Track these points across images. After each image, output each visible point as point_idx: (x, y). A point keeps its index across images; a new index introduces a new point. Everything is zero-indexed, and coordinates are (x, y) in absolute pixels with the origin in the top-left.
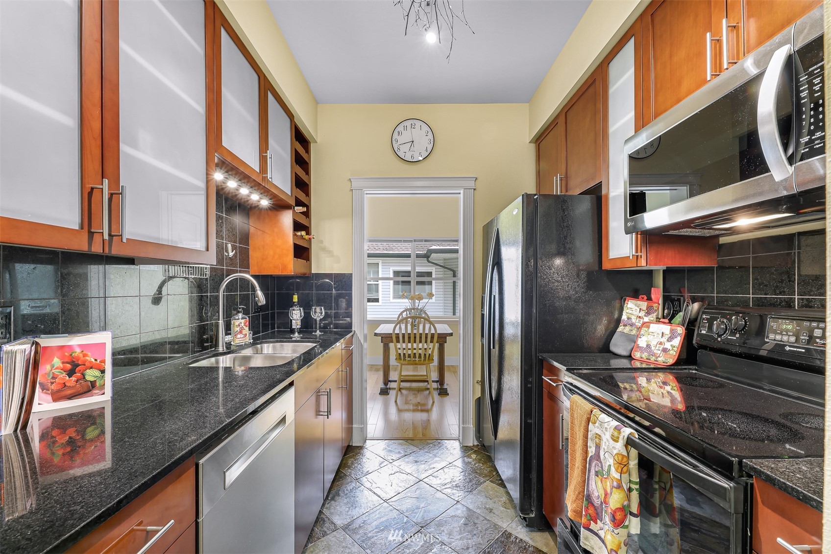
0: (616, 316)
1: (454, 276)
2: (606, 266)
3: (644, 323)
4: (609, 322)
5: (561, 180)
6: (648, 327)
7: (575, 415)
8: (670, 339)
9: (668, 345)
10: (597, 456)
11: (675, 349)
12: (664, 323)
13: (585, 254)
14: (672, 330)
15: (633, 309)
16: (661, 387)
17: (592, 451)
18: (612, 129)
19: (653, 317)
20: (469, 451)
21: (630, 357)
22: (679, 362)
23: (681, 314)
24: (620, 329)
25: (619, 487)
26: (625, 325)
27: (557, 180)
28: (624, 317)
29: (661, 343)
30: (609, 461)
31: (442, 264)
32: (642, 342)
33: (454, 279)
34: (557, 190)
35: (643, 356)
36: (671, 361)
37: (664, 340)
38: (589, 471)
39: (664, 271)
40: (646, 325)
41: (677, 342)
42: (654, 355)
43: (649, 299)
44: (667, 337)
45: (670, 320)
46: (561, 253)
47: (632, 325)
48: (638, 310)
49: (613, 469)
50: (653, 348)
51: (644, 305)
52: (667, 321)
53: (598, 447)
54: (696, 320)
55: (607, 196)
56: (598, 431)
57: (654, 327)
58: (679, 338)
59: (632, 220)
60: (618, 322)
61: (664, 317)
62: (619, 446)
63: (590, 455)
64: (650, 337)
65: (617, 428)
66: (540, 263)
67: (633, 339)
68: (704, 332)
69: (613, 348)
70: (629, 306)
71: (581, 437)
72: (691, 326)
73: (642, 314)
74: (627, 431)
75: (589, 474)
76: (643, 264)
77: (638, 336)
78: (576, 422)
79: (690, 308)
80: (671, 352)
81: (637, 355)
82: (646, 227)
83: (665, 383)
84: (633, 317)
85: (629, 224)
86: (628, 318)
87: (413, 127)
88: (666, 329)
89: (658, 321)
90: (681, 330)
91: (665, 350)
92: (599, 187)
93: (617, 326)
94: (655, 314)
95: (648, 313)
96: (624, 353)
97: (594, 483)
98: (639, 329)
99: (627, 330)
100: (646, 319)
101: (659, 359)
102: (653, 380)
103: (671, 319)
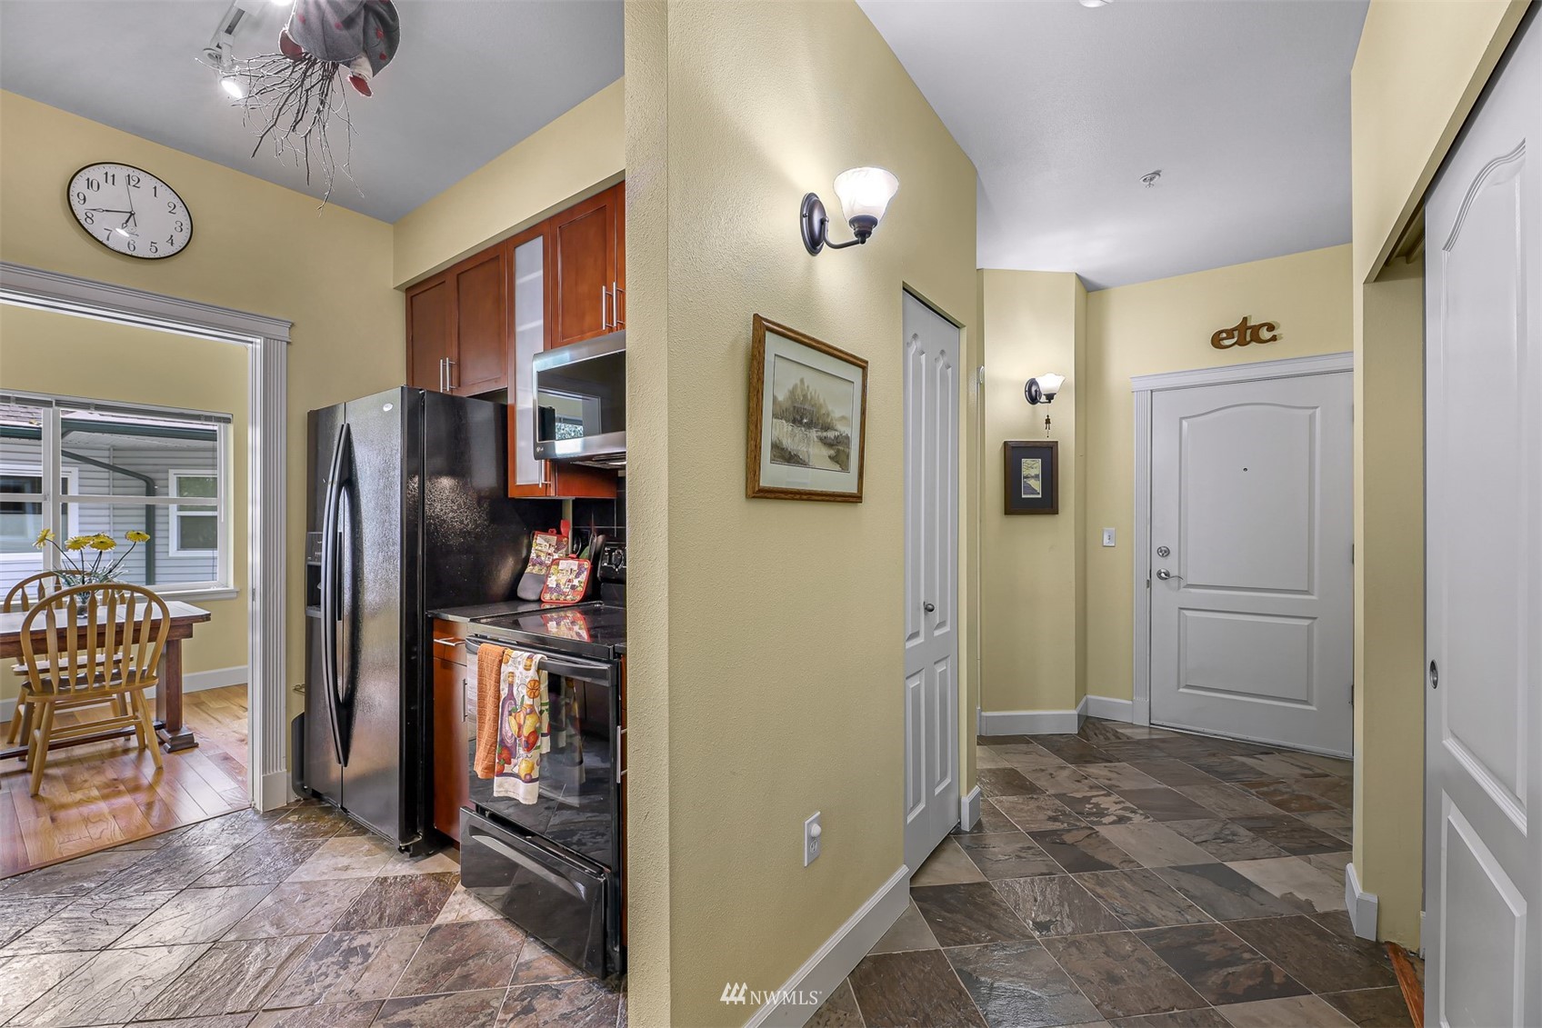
0: (524, 553)
1: (150, 491)
2: (512, 494)
3: (554, 560)
4: (516, 563)
5: (451, 365)
6: (558, 564)
7: (485, 664)
8: (578, 576)
9: (576, 582)
10: (511, 695)
11: (582, 585)
12: (573, 558)
13: (485, 476)
14: (579, 565)
15: (542, 545)
16: (570, 629)
17: (504, 693)
18: (520, 328)
19: (562, 553)
20: (281, 814)
21: (539, 601)
22: (586, 598)
23: (588, 548)
24: (528, 570)
25: (532, 711)
26: (534, 565)
27: (444, 366)
28: (533, 555)
29: (570, 581)
30: (521, 692)
31: (106, 461)
32: (552, 582)
33: (150, 500)
34: (445, 386)
35: (553, 597)
36: (578, 598)
37: (572, 576)
38: (502, 714)
39: (573, 501)
40: (556, 562)
41: (584, 577)
42: (564, 594)
43: (559, 532)
44: (575, 573)
45: (578, 557)
46: (451, 473)
47: (541, 563)
48: (548, 545)
49: (526, 697)
50: (562, 587)
51: (554, 539)
52: (575, 556)
53: (511, 686)
54: (599, 553)
55: (513, 407)
56: (511, 670)
57: (564, 564)
58: (585, 573)
59: (542, 445)
60: (526, 561)
61: (573, 552)
62: (532, 673)
63: (503, 697)
64: (560, 575)
65: (530, 658)
66: (427, 484)
67: (542, 580)
68: (605, 564)
69: (521, 594)
70: (538, 542)
71: (493, 683)
72: (595, 559)
73: (552, 550)
74: (538, 657)
75: (502, 719)
76: (552, 494)
77: (547, 576)
78: (486, 672)
79: (595, 541)
80: (579, 589)
81: (547, 597)
82: (555, 455)
83: (573, 623)
84: (542, 555)
85: (538, 449)
86: (538, 556)
87: (132, 183)
88: (574, 564)
89: (567, 557)
90: (587, 565)
91: (573, 587)
92: (503, 393)
93: (525, 567)
94: (565, 549)
95: (557, 550)
96: (533, 597)
97: (507, 725)
98: (549, 567)
99: (536, 570)
100: (556, 556)
101: (568, 597)
102: (562, 623)
103: (577, 554)
